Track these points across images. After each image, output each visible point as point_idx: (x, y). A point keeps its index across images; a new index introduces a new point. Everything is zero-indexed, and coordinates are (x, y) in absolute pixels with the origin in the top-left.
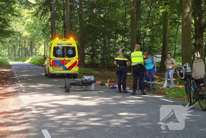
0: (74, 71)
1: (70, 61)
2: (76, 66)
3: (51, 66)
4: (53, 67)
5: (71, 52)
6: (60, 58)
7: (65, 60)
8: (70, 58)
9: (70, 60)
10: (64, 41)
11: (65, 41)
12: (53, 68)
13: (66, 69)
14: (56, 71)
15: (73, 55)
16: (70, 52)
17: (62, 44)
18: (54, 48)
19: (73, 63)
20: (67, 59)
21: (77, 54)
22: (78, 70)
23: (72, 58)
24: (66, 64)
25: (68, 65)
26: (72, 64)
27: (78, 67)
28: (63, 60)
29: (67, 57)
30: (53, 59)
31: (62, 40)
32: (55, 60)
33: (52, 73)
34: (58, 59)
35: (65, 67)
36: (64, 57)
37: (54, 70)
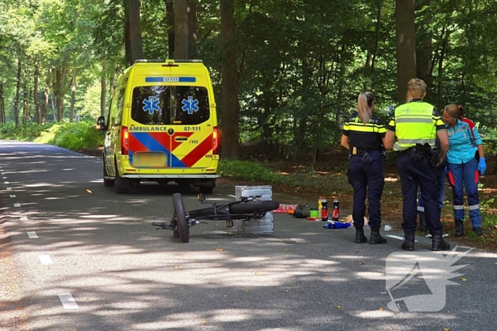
0: (204, 171)
1: (189, 134)
2: (211, 152)
3: (124, 152)
4: (131, 156)
5: (193, 106)
6: (155, 126)
7: (171, 131)
8: (191, 126)
9: (190, 131)
10: (169, 68)
11: (172, 68)
12: (131, 160)
13: (175, 163)
14: (142, 171)
15: (202, 116)
16: (191, 105)
17: (160, 80)
18: (137, 91)
19: (199, 143)
20: (179, 128)
21: (213, 112)
22: (215, 168)
23: (195, 126)
24: (176, 145)
25: (181, 152)
26: (195, 145)
27: (217, 157)
28: (167, 131)
29: (180, 122)
30: (131, 129)
31: (163, 66)
32: (137, 131)
33: (127, 176)
34: (150, 129)
35: (172, 155)
36: (169, 124)
37: (135, 167)
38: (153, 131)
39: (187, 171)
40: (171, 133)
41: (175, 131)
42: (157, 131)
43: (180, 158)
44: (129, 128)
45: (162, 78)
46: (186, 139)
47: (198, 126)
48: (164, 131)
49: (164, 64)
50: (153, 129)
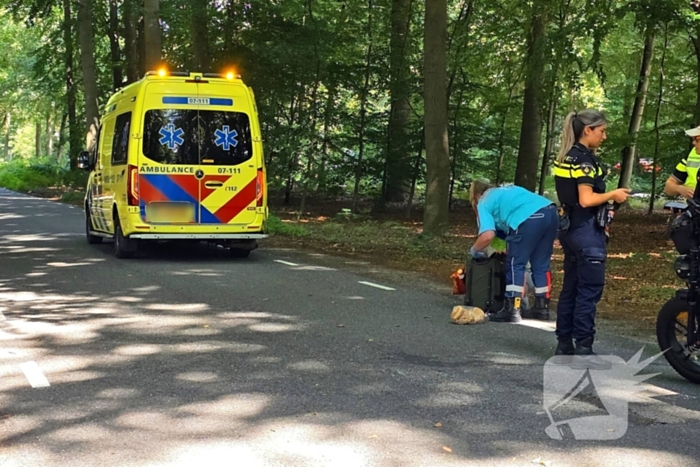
0: (246, 230)
1: (225, 178)
2: (254, 204)
3: (131, 201)
4: (142, 208)
5: (229, 139)
6: (177, 166)
7: (200, 174)
8: (228, 167)
9: (226, 174)
10: (195, 84)
11: (200, 85)
12: (143, 213)
13: (207, 217)
14: (160, 229)
15: (239, 154)
16: (225, 137)
17: (184, 100)
18: (149, 115)
19: (238, 191)
20: (211, 170)
21: (257, 148)
22: (260, 224)
23: (233, 167)
24: (206, 193)
25: (214, 202)
26: (233, 194)
27: (263, 209)
28: (194, 174)
29: (212, 161)
30: (143, 169)
31: (187, 81)
32: (151, 173)
33: (138, 236)
34: (170, 169)
35: (202, 206)
36: (197, 163)
37: (149, 223)
38: (174, 173)
39: (222, 228)
40: (200, 177)
41: (206, 173)
42: (180, 173)
43: (213, 211)
44: (139, 168)
45: (186, 99)
46: (221, 185)
47: (237, 167)
48: (189, 174)
49: (187, 78)
50: (174, 169)
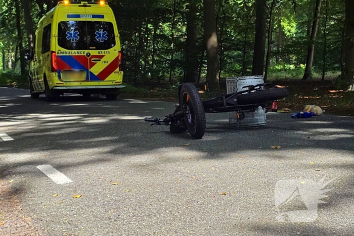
0: (114, 83)
1: (102, 57)
2: (117, 70)
3: (53, 70)
4: (59, 73)
5: (103, 36)
6: (76, 51)
7: (89, 55)
8: (103, 51)
9: (102, 54)
10: (84, 8)
11: (87, 8)
12: (59, 77)
13: (93, 78)
14: (69, 84)
15: (108, 44)
17: (78, 16)
19: (109, 63)
20: (94, 52)
21: (118, 40)
22: (121, 80)
23: (105, 51)
24: (92, 65)
25: (96, 69)
26: (106, 65)
27: (122, 72)
28: (85, 55)
29: (95, 48)
30: (58, 53)
31: (80, 6)
32: (63, 55)
33: (58, 88)
34: (73, 53)
35: (90, 72)
36: (87, 49)
37: (63, 81)
38: (75, 54)
39: (101, 83)
40: (88, 56)
41: (91, 54)
42: (78, 55)
43: (96, 74)
44: (57, 53)
45: (80, 15)
46: (100, 60)
47: (108, 50)
48: (83, 55)
49: (80, 4)
50: (75, 53)
